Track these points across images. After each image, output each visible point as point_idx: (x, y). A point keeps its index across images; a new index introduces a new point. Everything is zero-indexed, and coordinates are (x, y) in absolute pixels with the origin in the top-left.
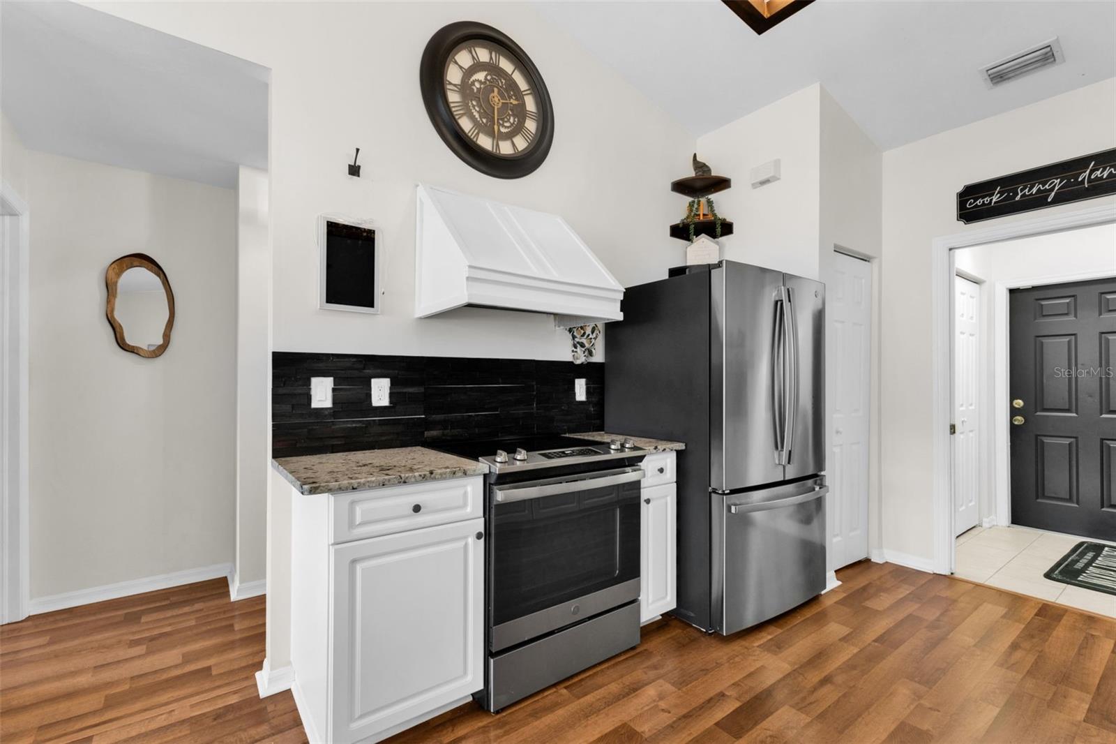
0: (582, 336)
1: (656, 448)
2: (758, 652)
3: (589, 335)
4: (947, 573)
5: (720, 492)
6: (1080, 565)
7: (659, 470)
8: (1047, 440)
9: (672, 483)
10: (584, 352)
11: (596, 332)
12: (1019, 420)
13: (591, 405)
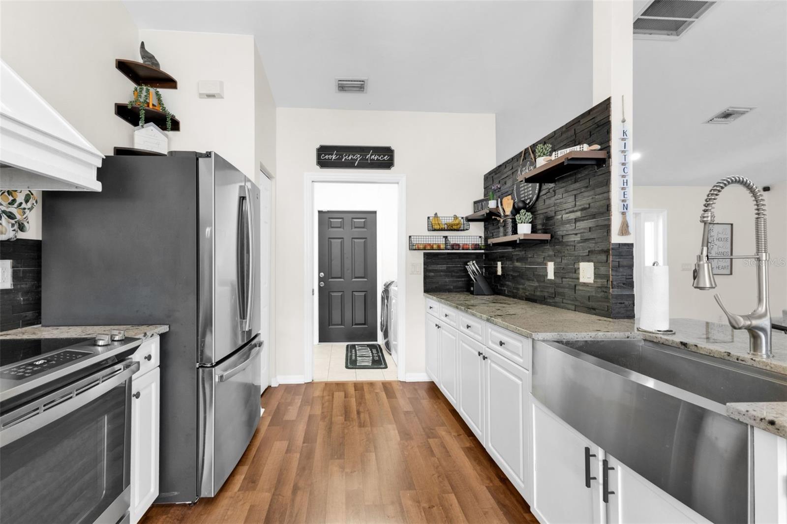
0: (9, 204)
1: (145, 334)
2: (241, 496)
3: (21, 204)
4: (311, 381)
5: (209, 365)
6: (354, 358)
7: (146, 358)
8: (333, 294)
9: (156, 368)
10: (13, 225)
11: (32, 201)
12: (322, 284)
13: (20, 294)
